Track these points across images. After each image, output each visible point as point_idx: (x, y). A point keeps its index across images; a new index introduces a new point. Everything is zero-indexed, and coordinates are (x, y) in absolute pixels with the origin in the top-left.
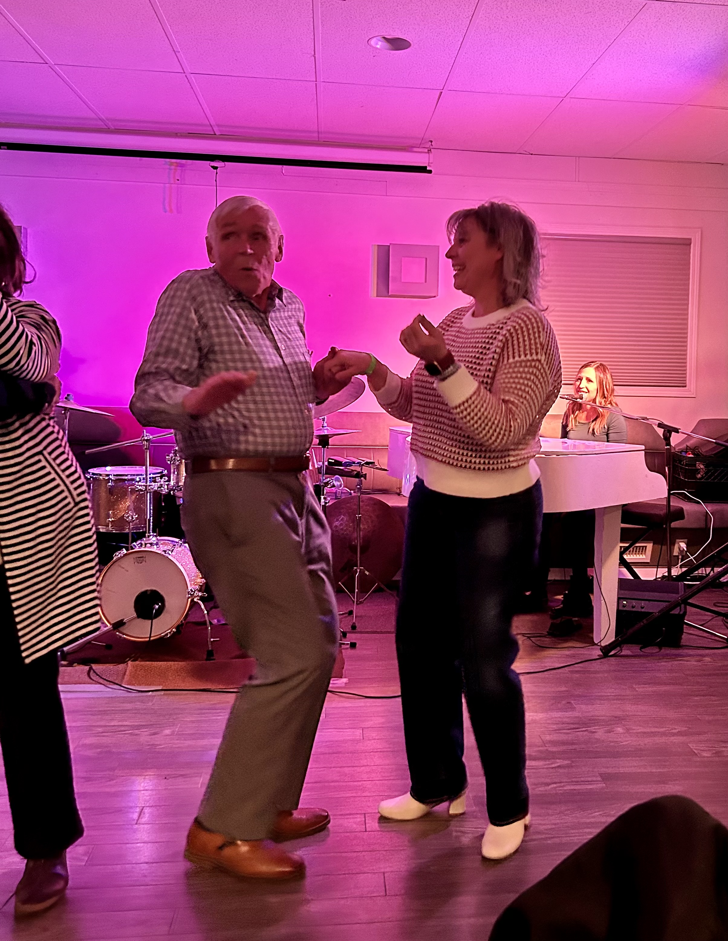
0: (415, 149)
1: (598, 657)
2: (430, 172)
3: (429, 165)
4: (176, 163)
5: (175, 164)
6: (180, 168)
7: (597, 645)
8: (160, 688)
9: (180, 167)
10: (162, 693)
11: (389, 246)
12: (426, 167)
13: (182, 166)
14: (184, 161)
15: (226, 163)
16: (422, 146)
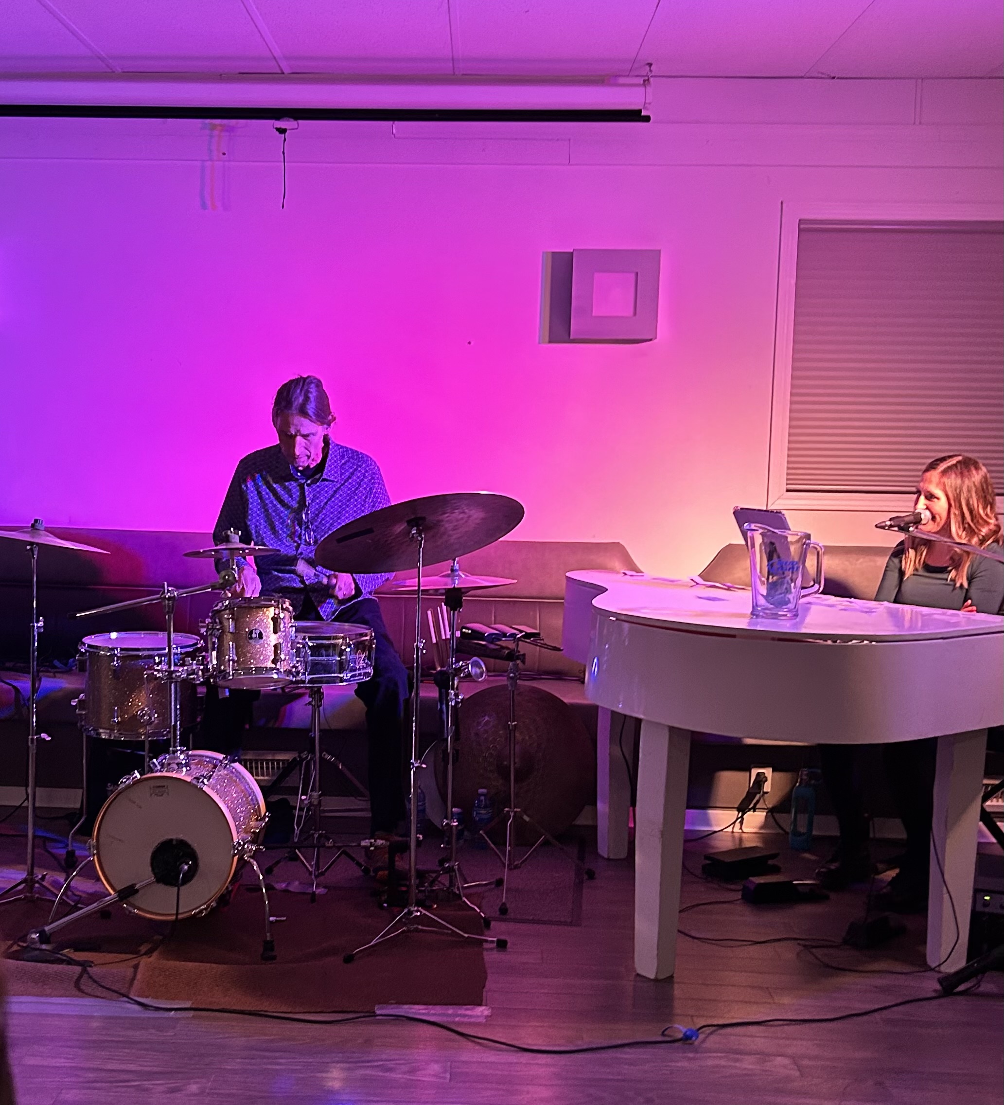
0: (622, 80)
1: (934, 994)
2: (647, 119)
3: (644, 108)
4: (221, 125)
5: (219, 128)
6: (227, 134)
7: (933, 970)
8: (188, 1005)
9: (227, 131)
10: (191, 1014)
11: (572, 253)
12: (640, 111)
13: (231, 129)
14: (233, 122)
15: (300, 122)
16: (632, 74)
